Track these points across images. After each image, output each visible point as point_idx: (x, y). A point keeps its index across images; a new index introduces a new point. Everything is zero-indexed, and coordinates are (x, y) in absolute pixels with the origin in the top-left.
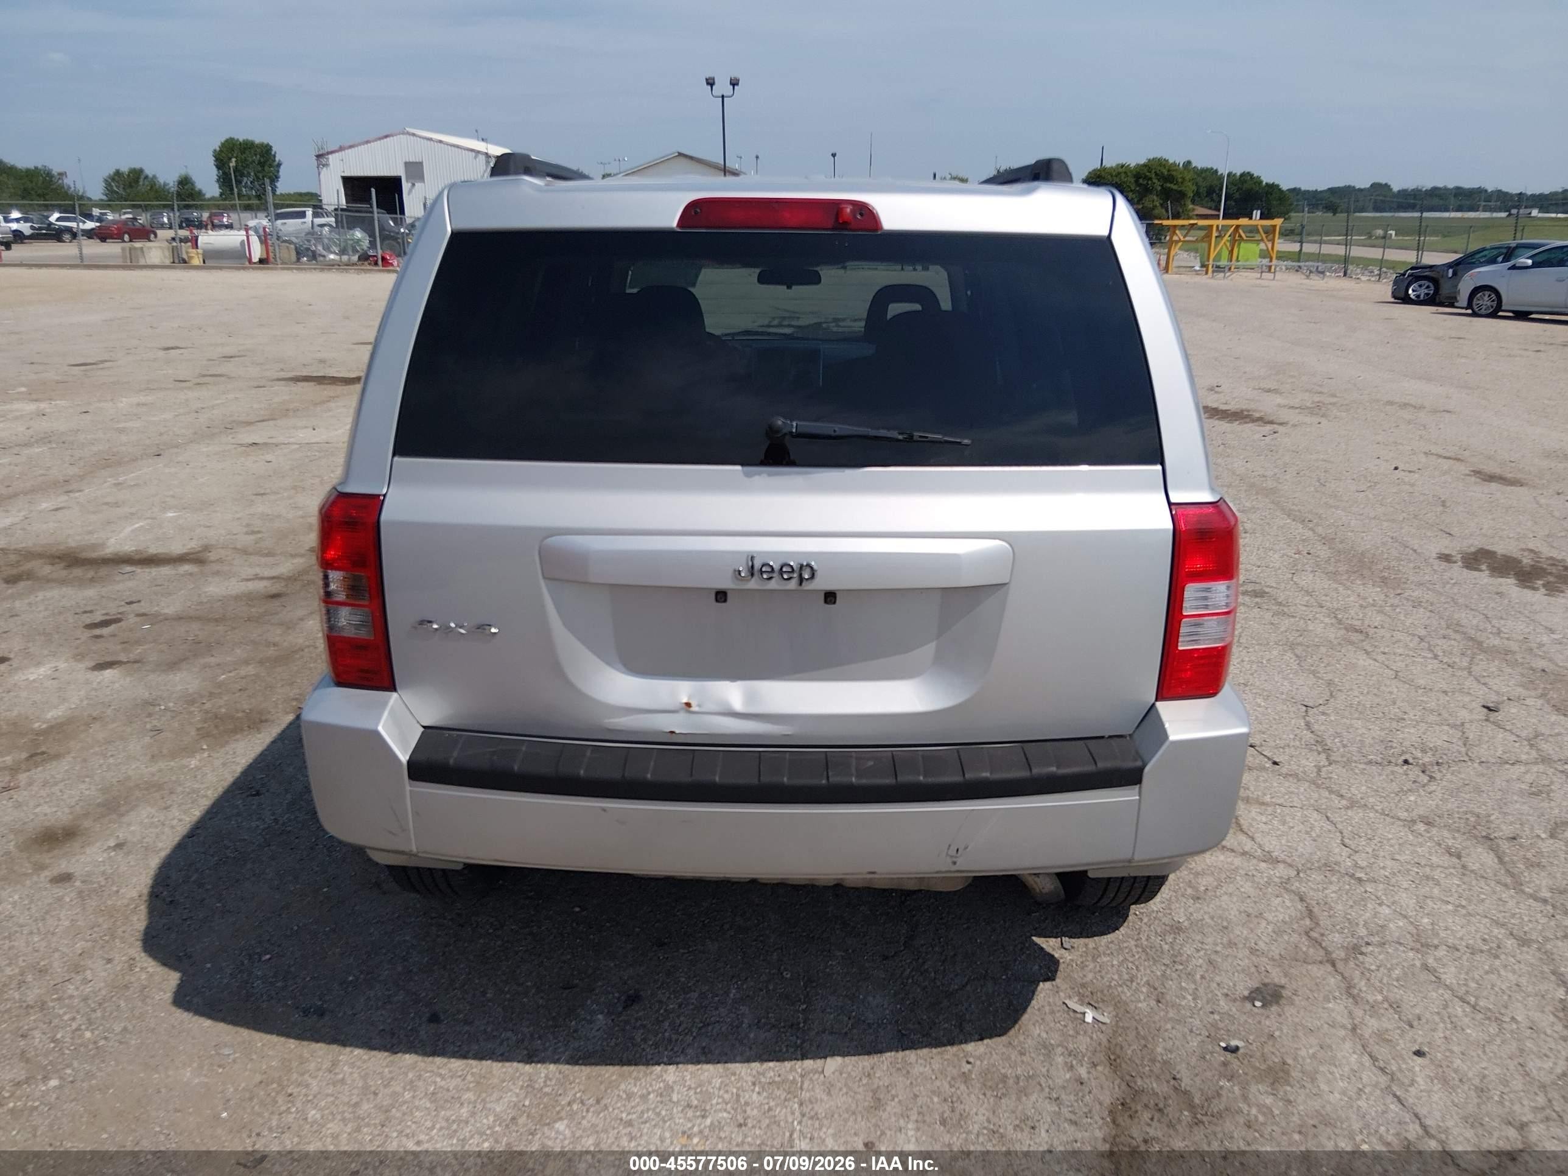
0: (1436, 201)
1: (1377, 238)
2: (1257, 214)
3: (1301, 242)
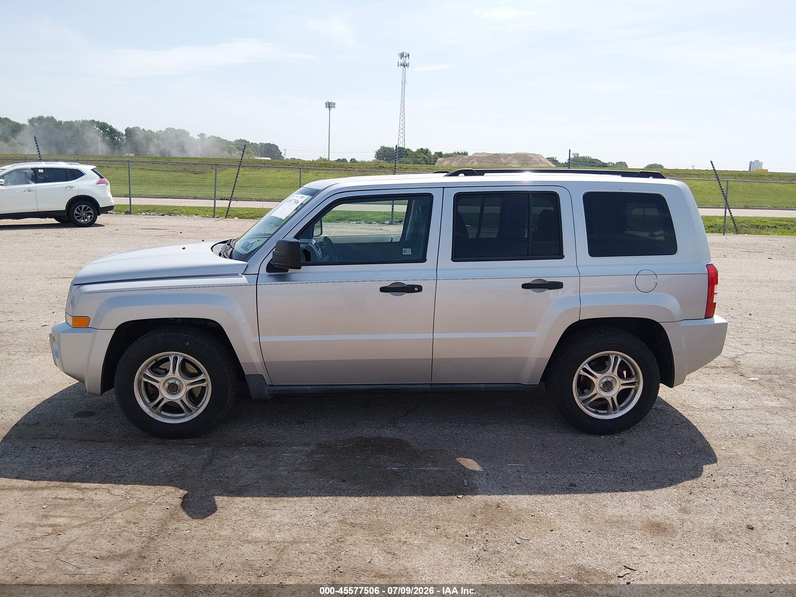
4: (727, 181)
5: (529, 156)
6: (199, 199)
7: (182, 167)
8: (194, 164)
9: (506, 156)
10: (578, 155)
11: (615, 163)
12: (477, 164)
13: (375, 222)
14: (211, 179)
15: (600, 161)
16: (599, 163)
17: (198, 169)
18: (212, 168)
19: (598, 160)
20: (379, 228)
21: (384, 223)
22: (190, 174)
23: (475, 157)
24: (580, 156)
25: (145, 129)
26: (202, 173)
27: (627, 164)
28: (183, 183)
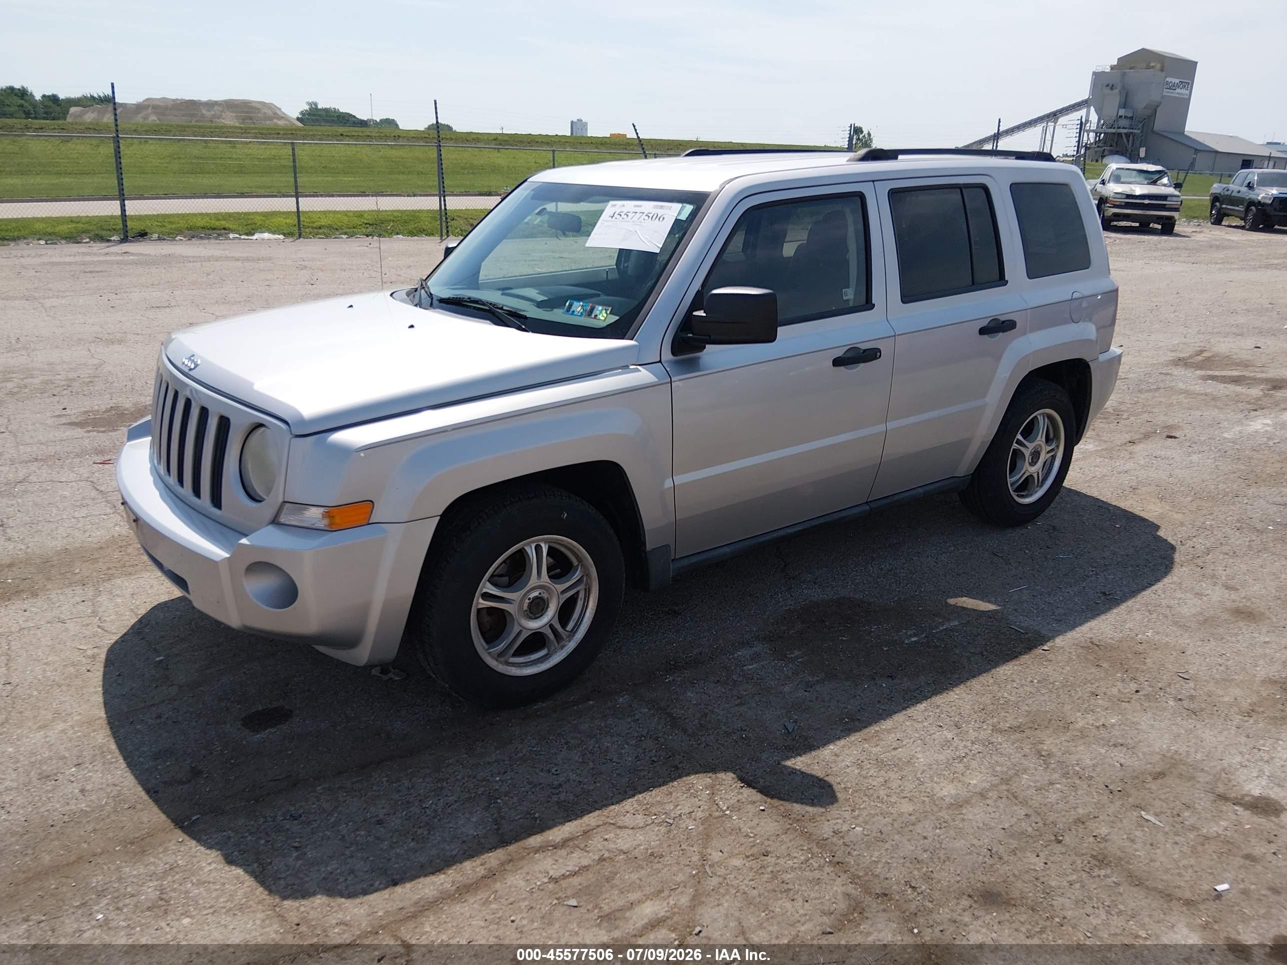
4: (553, 151)
5: (254, 105)
9: (211, 105)
10: (316, 104)
11: (378, 121)
12: (156, 119)
13: (88, 240)
15: (354, 117)
16: (354, 119)
19: (351, 115)
20: (107, 250)
21: (108, 241)
23: (149, 106)
24: (320, 107)
27: (398, 123)
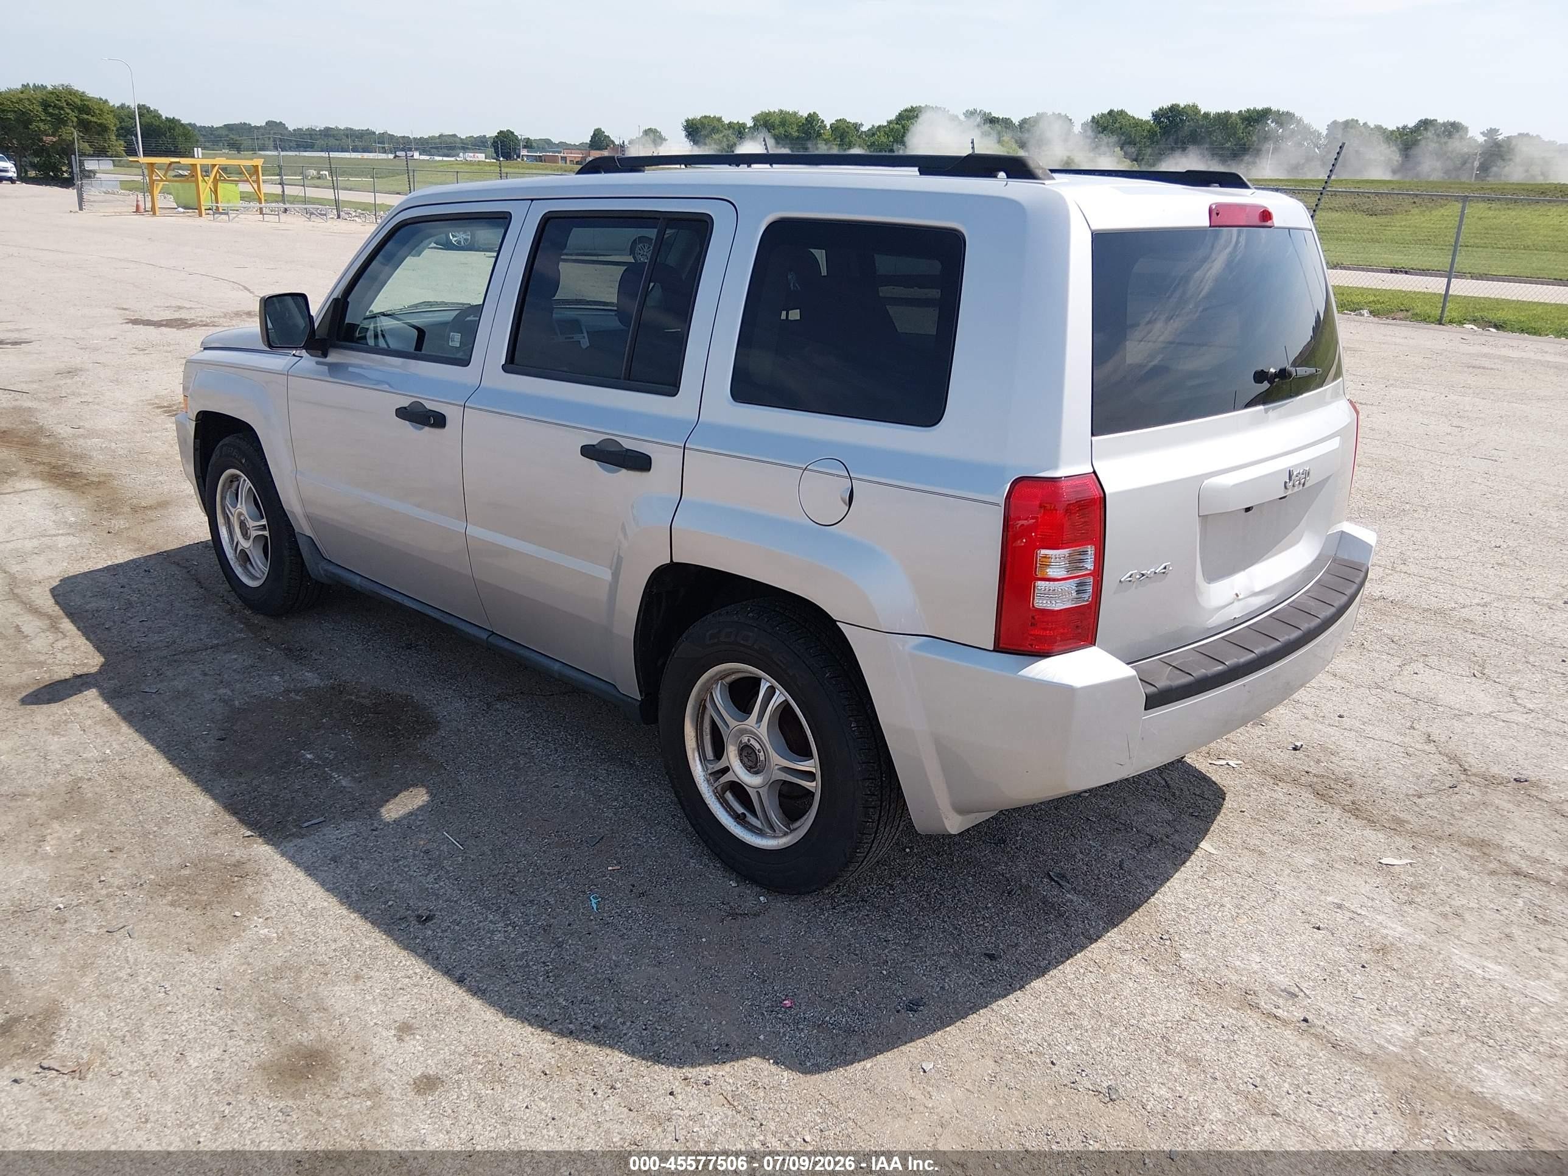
0: (332, 142)
1: (312, 178)
2: (199, 152)
3: (281, 184)
6: (1345, 268)
7: (1349, 201)
8: (1377, 194)
14: (1401, 226)
17: (1382, 204)
18: (1414, 203)
22: (1359, 216)
25: (1369, 124)
26: (1386, 212)
28: (1336, 235)
